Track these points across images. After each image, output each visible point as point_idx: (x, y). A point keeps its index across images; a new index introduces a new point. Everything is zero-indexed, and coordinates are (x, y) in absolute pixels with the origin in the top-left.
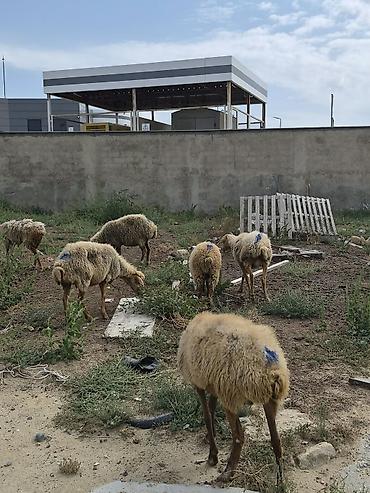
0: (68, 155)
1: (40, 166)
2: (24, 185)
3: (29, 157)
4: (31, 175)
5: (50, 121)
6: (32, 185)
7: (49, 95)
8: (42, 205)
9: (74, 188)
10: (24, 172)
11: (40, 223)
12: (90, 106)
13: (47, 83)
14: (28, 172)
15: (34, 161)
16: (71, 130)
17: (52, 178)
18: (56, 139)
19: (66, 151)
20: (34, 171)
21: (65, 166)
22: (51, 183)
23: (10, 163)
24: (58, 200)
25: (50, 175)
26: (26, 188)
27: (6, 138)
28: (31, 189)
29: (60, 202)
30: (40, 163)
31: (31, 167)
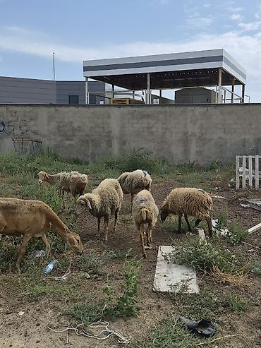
0: (100, 121)
1: (79, 129)
2: (68, 142)
3: (72, 122)
4: (74, 135)
5: (87, 97)
6: (73, 143)
7: (87, 78)
8: (80, 157)
9: (104, 145)
10: (69, 133)
11: (84, 175)
12: (115, 86)
13: (86, 69)
14: (71, 133)
15: (75, 125)
16: (102, 103)
17: (87, 138)
18: (92, 110)
19: (98, 118)
20: (75, 133)
21: (97, 129)
22: (87, 142)
23: (59, 127)
24: (92, 153)
25: (86, 136)
26: (69, 145)
27: (57, 108)
28: (73, 145)
29: (93, 155)
30: (80, 127)
31: (74, 129)
